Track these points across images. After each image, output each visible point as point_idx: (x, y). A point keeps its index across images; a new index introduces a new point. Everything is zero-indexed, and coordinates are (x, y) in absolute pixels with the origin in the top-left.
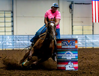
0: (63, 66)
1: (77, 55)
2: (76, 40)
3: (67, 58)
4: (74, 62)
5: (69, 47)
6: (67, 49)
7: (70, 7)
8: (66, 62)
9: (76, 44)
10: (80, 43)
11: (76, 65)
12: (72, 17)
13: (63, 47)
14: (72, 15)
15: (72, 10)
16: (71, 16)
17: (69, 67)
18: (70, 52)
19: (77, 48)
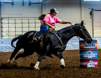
0: (85, 64)
1: (97, 54)
2: (96, 41)
3: (89, 57)
4: (94, 60)
5: (89, 47)
6: (88, 50)
7: (91, 13)
8: (88, 60)
9: (96, 45)
10: (99, 44)
11: (96, 63)
12: (93, 22)
13: (85, 47)
14: (93, 20)
15: (93, 16)
16: (91, 21)
17: (90, 65)
18: (91, 52)
19: (96, 48)
